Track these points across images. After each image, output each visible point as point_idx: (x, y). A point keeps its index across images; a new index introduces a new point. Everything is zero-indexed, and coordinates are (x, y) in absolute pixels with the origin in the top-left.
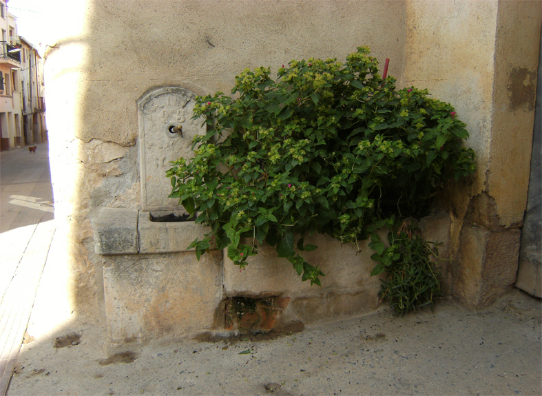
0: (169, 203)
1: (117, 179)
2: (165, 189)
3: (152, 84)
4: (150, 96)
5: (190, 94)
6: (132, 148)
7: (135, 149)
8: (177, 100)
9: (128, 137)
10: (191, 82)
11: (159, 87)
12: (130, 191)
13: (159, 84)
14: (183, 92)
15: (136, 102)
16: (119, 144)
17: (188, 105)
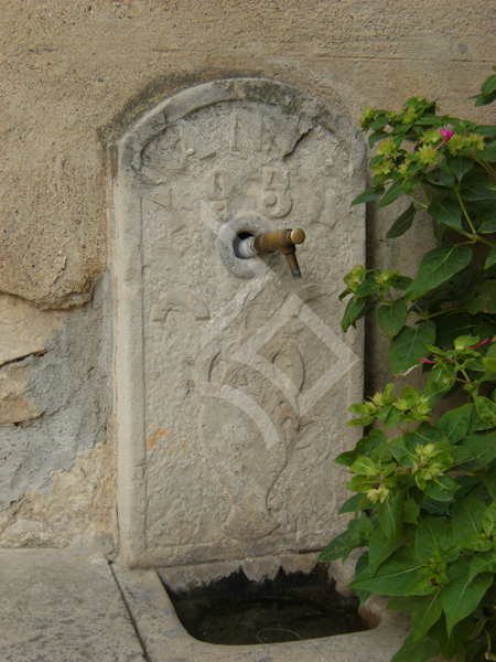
0: (229, 533)
1: (22, 436)
2: (215, 477)
3: (159, 67)
4: (166, 113)
5: (309, 108)
6: (77, 316)
7: (85, 318)
8: (263, 130)
9: (68, 276)
10: (298, 64)
11: (190, 80)
12: (70, 480)
13: (186, 66)
14: (287, 100)
15: (101, 136)
16: (32, 303)
17: (303, 150)
